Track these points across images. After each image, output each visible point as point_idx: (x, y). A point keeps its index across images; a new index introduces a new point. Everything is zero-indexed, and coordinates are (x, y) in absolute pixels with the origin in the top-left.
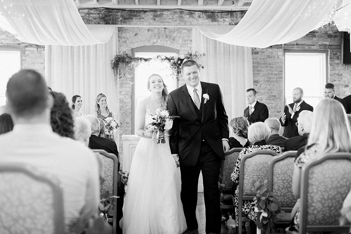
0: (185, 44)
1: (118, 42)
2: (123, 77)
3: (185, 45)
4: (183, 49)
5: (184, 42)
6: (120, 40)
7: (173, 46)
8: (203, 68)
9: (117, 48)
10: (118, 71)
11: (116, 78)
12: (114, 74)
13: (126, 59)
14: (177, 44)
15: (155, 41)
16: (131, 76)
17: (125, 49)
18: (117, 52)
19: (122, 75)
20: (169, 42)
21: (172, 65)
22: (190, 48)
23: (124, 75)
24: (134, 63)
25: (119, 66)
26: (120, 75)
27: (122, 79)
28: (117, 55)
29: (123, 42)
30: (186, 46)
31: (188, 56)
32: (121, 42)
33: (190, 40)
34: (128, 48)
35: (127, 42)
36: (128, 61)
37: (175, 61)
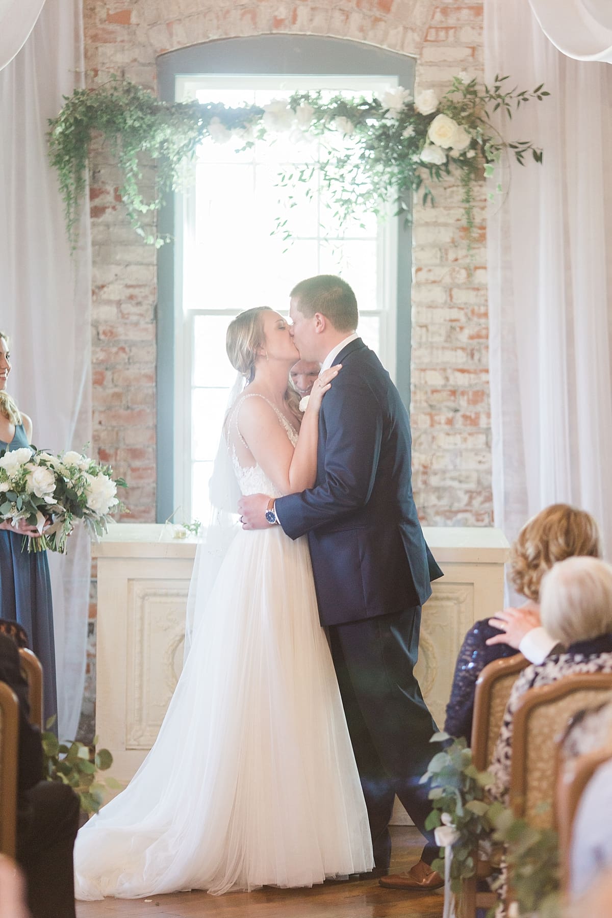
0: (447, 29)
1: (85, 16)
2: (109, 211)
3: (442, 34)
4: (430, 53)
5: (438, 16)
6: (93, 9)
7: (382, 42)
8: (538, 157)
9: (77, 49)
10: (86, 175)
11: (72, 216)
12: (63, 195)
13: (127, 114)
14: (401, 29)
15: (282, 12)
16: (152, 207)
17: (121, 59)
18: (77, 74)
19: (110, 199)
20: (356, 19)
21: (371, 148)
22: (469, 51)
23: (118, 198)
24: (168, 131)
25: (92, 147)
26: (94, 194)
27: (108, 216)
28: (76, 93)
29: (110, 19)
30: (451, 39)
31: (458, 98)
32: (102, 21)
33: (470, 8)
34: (136, 53)
35: (134, 19)
36: (137, 124)
37: (389, 123)
